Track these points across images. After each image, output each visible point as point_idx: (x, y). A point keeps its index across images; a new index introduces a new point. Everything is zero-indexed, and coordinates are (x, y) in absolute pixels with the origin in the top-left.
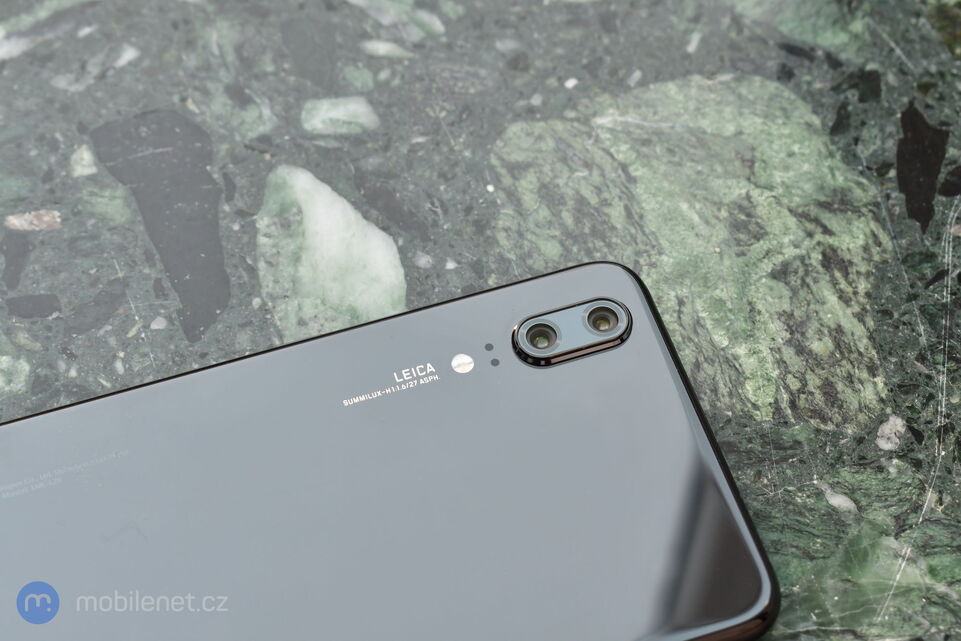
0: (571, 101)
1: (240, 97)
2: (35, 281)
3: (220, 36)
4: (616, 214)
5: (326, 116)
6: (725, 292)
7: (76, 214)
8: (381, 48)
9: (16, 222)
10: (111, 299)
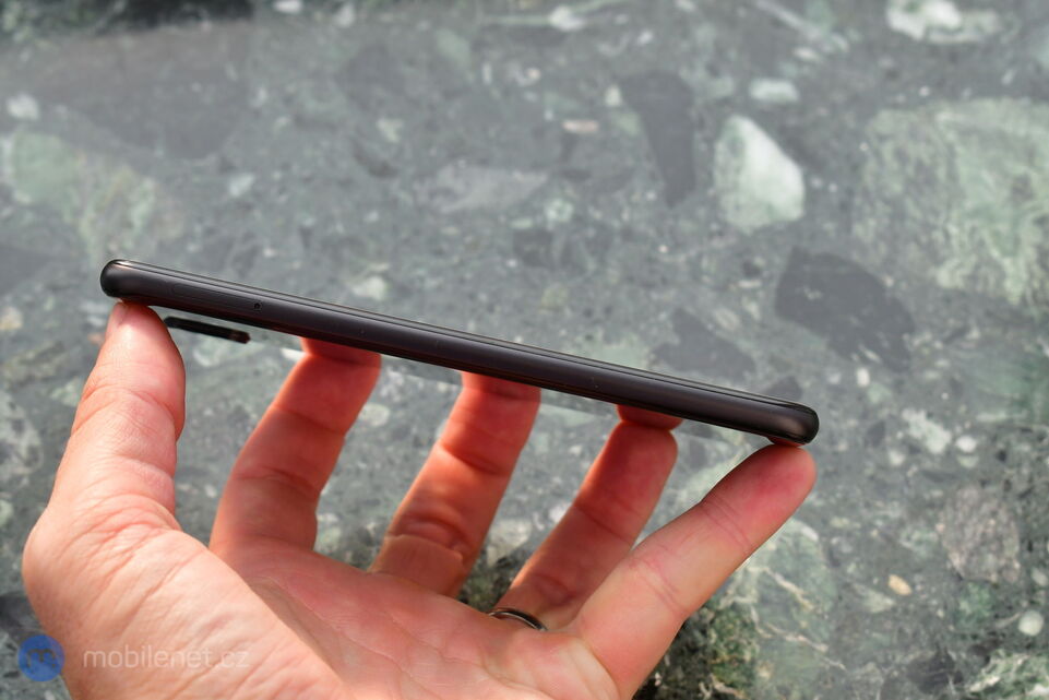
0: (923, 101)
1: (714, 71)
2: (579, 161)
3: (705, 34)
4: (941, 173)
5: (768, 90)
6: (1003, 227)
7: (606, 126)
8: (805, 54)
9: (571, 126)
10: (622, 179)
